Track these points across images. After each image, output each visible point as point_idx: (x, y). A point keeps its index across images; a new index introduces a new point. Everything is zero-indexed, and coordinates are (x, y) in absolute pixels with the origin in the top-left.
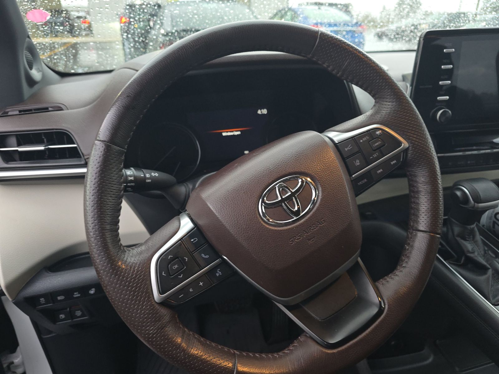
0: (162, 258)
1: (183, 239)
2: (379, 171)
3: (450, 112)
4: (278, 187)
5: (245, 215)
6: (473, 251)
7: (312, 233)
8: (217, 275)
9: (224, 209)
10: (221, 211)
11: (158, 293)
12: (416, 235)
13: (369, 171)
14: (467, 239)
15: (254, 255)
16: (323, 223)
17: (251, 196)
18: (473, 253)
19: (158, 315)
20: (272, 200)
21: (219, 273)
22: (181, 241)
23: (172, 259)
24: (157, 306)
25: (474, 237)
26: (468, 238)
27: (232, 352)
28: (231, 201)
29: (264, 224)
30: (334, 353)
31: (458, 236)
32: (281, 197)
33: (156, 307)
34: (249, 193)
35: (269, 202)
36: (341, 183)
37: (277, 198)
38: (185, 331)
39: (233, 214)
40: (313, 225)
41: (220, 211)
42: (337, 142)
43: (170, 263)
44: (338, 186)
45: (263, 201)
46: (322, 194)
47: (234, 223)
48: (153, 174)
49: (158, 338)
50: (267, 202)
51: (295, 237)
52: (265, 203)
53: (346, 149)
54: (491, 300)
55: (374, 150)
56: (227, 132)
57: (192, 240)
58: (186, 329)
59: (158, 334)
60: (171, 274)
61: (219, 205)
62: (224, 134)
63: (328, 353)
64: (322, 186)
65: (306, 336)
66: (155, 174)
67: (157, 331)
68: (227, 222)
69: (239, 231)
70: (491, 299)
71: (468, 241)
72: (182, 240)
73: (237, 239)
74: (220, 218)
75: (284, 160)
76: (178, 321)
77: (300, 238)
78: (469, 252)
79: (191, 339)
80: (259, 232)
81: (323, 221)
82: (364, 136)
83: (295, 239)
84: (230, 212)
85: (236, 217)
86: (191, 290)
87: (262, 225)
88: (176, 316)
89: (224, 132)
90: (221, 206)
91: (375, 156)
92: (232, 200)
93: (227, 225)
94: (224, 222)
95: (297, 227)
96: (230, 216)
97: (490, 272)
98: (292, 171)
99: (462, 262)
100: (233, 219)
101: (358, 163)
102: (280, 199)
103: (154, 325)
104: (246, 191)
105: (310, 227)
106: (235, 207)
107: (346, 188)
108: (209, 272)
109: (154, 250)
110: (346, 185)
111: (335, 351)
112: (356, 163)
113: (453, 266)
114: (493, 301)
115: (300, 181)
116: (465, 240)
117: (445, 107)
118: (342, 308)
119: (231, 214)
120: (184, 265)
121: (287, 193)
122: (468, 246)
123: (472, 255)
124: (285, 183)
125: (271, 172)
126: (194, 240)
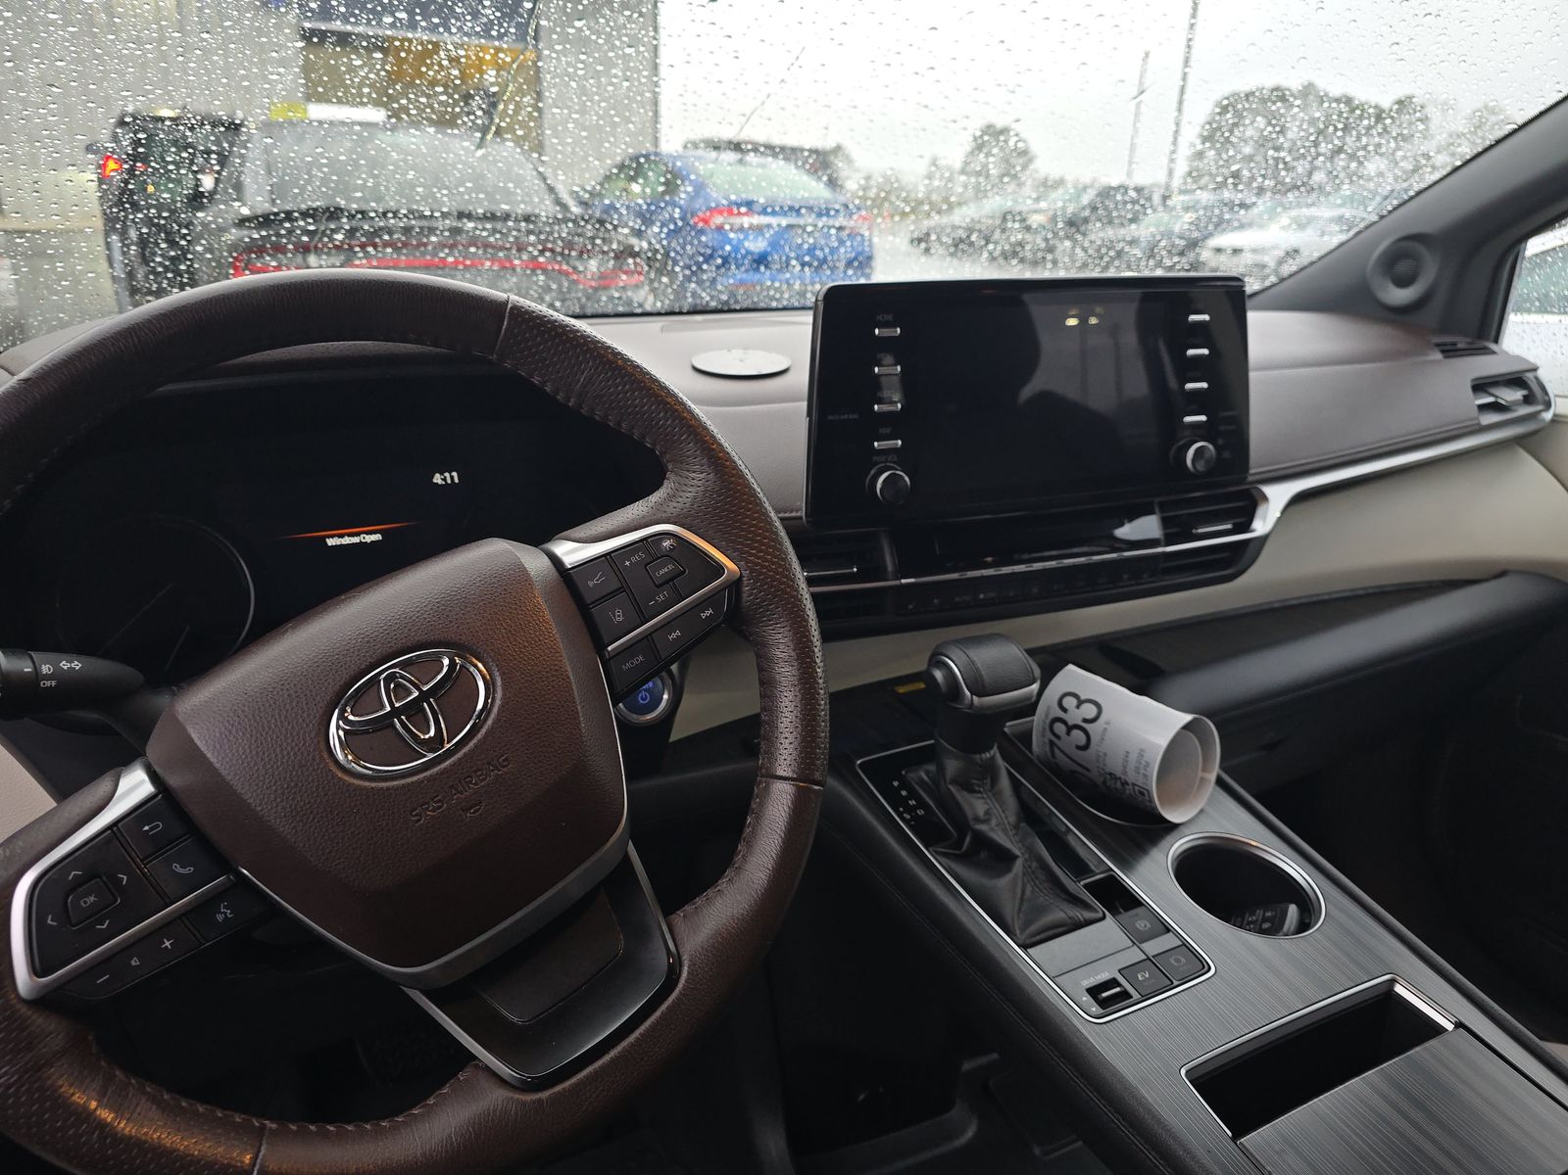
0: (50, 877)
1: (120, 825)
2: (674, 635)
3: (907, 479)
4: (384, 679)
5: (288, 753)
6: (987, 817)
7: (476, 793)
8: (220, 918)
9: (229, 740)
10: (221, 746)
11: (30, 976)
12: (767, 788)
13: (647, 637)
14: (977, 789)
15: (311, 856)
16: (504, 767)
17: (307, 704)
18: (986, 821)
19: (25, 1033)
20: (368, 714)
21: (224, 914)
22: (113, 831)
23: (79, 883)
24: (24, 1009)
25: (995, 780)
26: (979, 786)
27: (257, 1124)
28: (249, 720)
29: (340, 774)
30: (540, 1100)
31: (954, 782)
32: (391, 704)
33: (22, 1012)
34: (302, 696)
35: (357, 719)
36: (556, 665)
37: (383, 707)
38: (115, 1076)
39: (254, 752)
40: (475, 772)
41: (218, 746)
42: (569, 567)
43: (73, 890)
44: (547, 672)
45: (341, 717)
46: (504, 695)
47: (256, 775)
48: (65, 665)
49: (21, 1097)
50: (351, 717)
51: (427, 803)
52: (347, 721)
53: (590, 584)
54: (1015, 935)
55: (661, 585)
56: (341, 536)
57: (146, 828)
58: (117, 1073)
59: (23, 1085)
60: (74, 922)
61: (217, 730)
62: (331, 542)
63: (524, 1103)
64: (502, 674)
65: (476, 1066)
66: (71, 664)
67: (19, 1078)
68: (235, 775)
69: (269, 797)
70: (1018, 933)
71: (980, 792)
72: (115, 829)
73: (263, 816)
74: (217, 765)
75: (407, 611)
76: (94, 1050)
77: (440, 807)
78: (977, 820)
79: (130, 1095)
80: (326, 795)
81: (504, 761)
82: (636, 551)
83: (427, 809)
84: (246, 747)
85: (262, 759)
86: (135, 962)
87: (334, 776)
88: (90, 1038)
89: (332, 536)
90: (221, 734)
91: (661, 598)
92: (253, 715)
93: (234, 783)
94: (228, 774)
95: (429, 779)
96: (246, 757)
97: (1018, 865)
98: (424, 638)
99: (964, 848)
100: (252, 764)
101: (619, 616)
102: (388, 709)
103: (11, 1060)
104: (296, 692)
105: (469, 777)
106: (262, 735)
107: (568, 677)
108: (192, 910)
109: (26, 859)
110: (569, 670)
111: (544, 1095)
112: (614, 616)
113: (942, 860)
114: (1022, 938)
115: (446, 662)
116: (971, 790)
117: (896, 466)
118: (580, 987)
119: (248, 751)
120: (116, 894)
121: (410, 693)
122: (977, 805)
123: (983, 827)
124: (407, 669)
125: (368, 642)
126: (151, 829)
